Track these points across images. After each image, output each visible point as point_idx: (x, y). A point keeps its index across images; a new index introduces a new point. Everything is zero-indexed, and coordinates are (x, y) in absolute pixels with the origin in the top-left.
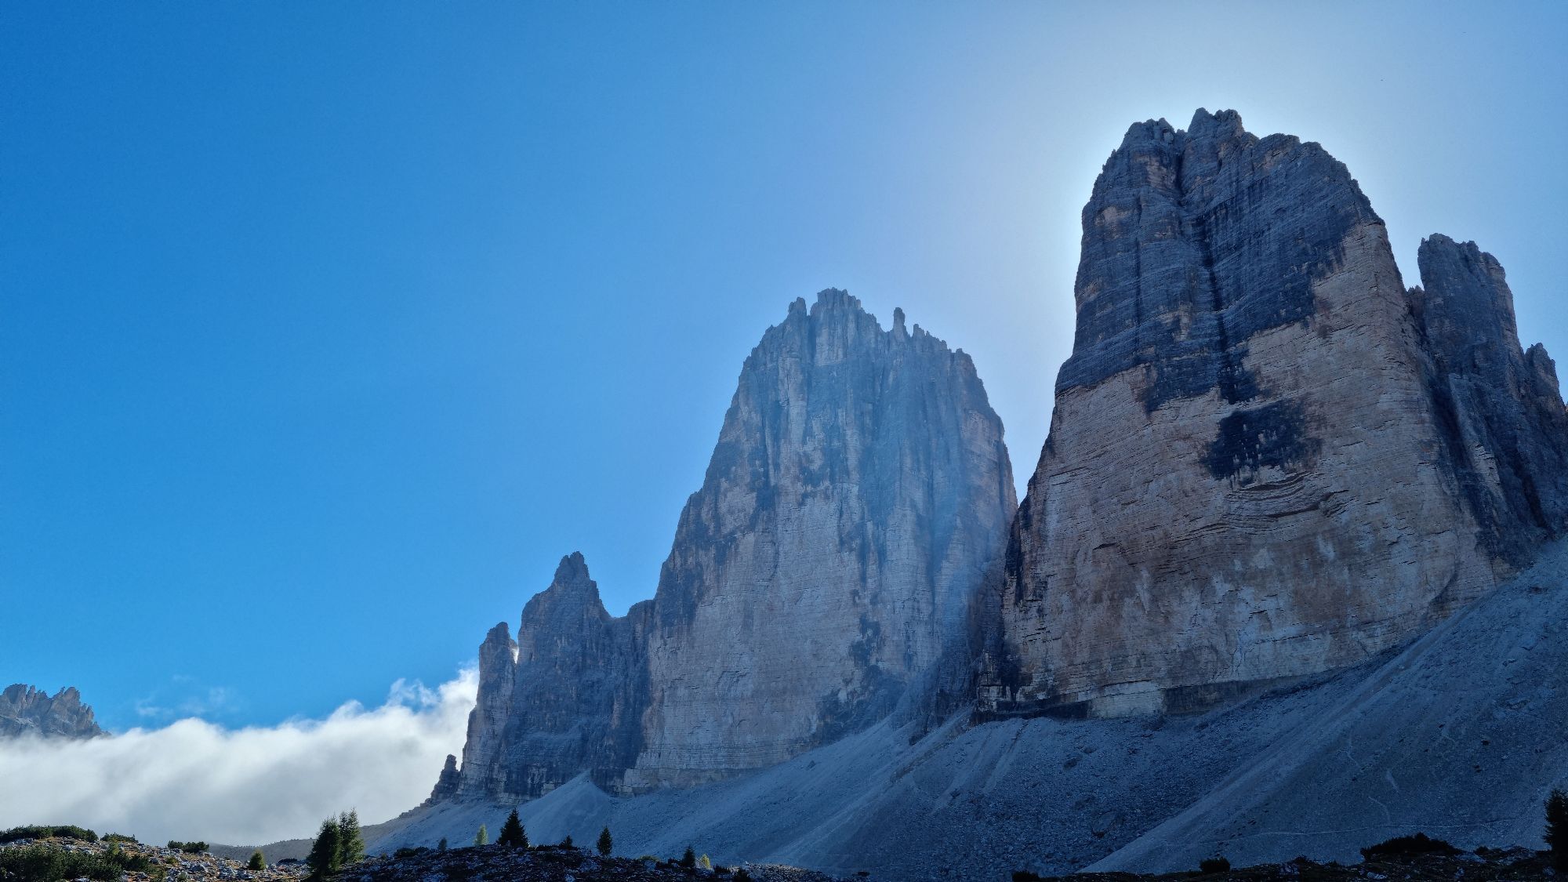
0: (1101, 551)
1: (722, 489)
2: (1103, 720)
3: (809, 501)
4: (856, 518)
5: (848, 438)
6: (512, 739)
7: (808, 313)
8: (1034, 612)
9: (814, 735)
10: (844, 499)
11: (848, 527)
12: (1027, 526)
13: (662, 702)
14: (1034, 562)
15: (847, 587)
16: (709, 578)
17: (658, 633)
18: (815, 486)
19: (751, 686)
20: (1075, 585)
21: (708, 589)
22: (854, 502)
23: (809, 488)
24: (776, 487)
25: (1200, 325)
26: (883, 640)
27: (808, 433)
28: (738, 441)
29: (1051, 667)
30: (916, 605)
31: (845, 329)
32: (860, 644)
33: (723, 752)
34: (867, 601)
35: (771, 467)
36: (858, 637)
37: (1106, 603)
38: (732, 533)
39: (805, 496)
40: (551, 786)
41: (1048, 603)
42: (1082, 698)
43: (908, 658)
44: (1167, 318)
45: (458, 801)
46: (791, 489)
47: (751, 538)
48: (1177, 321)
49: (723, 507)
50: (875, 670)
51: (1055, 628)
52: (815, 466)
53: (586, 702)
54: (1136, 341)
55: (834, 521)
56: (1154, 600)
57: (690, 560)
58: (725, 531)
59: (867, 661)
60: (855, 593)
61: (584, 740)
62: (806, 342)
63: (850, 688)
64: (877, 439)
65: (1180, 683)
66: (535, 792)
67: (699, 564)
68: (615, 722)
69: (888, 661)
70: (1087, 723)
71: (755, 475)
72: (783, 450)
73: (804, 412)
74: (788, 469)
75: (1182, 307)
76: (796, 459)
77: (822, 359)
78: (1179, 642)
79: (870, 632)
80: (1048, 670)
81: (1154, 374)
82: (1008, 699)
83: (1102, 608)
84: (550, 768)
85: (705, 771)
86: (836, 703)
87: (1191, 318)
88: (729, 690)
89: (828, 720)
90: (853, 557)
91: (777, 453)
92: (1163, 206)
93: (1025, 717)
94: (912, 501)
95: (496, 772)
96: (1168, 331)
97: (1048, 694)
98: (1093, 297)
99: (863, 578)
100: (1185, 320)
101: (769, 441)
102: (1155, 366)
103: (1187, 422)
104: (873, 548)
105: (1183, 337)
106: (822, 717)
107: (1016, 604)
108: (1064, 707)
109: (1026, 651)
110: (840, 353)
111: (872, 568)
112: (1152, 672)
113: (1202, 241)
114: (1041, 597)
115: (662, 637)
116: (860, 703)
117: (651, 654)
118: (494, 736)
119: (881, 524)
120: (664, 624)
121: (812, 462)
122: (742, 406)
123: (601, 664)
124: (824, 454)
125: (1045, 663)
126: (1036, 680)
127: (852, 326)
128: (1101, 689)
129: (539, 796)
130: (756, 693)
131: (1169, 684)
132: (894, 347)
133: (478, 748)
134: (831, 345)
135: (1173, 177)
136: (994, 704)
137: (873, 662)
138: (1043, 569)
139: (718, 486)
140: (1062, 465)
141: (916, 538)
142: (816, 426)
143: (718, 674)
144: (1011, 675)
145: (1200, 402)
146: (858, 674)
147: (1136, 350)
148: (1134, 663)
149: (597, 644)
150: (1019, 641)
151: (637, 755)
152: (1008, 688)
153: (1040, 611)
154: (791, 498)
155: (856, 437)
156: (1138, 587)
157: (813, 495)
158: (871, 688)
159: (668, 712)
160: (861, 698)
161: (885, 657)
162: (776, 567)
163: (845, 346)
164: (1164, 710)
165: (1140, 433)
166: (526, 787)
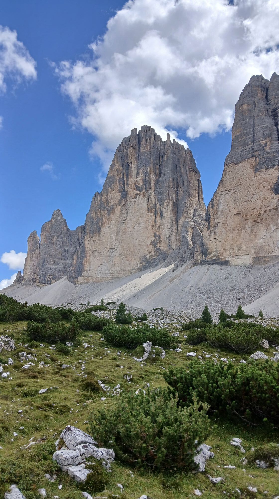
0: (235, 216)
1: (109, 191)
2: (234, 266)
3: (138, 196)
4: (153, 202)
5: (151, 176)
6: (40, 267)
7: (138, 134)
8: (213, 233)
9: (139, 268)
10: (149, 196)
11: (151, 205)
12: (213, 207)
13: (90, 257)
14: (215, 218)
15: (150, 224)
16: (105, 220)
17: (88, 236)
18: (141, 191)
19: (118, 253)
20: (227, 226)
21: (105, 223)
22: (152, 197)
23: (138, 192)
24: (127, 191)
25: (273, 145)
26: (161, 240)
27: (138, 174)
28: (114, 176)
29: (218, 250)
30: (172, 230)
31: (150, 139)
32: (154, 241)
33: (109, 272)
34: (156, 228)
35: (125, 184)
36: (153, 239)
37: (236, 231)
38: (112, 206)
39: (137, 195)
40: (54, 281)
41: (218, 231)
42: (227, 259)
43: (169, 246)
44: (263, 142)
45: (23, 285)
46: (132, 192)
47: (119, 207)
48: (266, 143)
49: (109, 197)
50: (158, 249)
51: (219, 238)
52: (140, 185)
53: (64, 256)
54: (253, 149)
55: (146, 203)
56: (252, 230)
57: (99, 213)
58: (110, 205)
59: (156, 247)
60: (152, 226)
61: (64, 268)
62: (137, 143)
63: (150, 254)
64: (161, 177)
65: (258, 255)
66: (49, 283)
67: (102, 215)
68: (75, 263)
69: (163, 247)
70: (229, 267)
71: (120, 187)
72: (130, 179)
73: (137, 167)
74: (131, 186)
75: (268, 139)
76: (134, 182)
77: (142, 149)
78: (259, 243)
79: (157, 238)
80: (216, 251)
81: (258, 160)
82: (204, 259)
83: (235, 233)
84: (54, 276)
85: (104, 278)
86: (146, 259)
87: (270, 143)
88: (111, 254)
89: (143, 264)
90: (152, 214)
91: (128, 180)
92: (263, 104)
93: (209, 264)
94: (172, 197)
95: (35, 277)
96: (263, 146)
97: (216, 258)
98: (238, 134)
99: (155, 221)
100: (268, 143)
101: (125, 176)
102: (258, 158)
103: (267, 176)
104: (159, 212)
105: (268, 149)
106: (141, 263)
107: (207, 231)
108: (221, 262)
109: (210, 245)
110: (149, 147)
111: (158, 218)
112: (249, 252)
113: (274, 117)
114: (216, 229)
115: (90, 237)
116: (154, 259)
117: (86, 242)
118: (34, 265)
119: (161, 205)
120: (90, 234)
121: (139, 183)
122: (115, 164)
123: (68, 245)
124: (143, 181)
125: (216, 248)
126: (213, 254)
127: (153, 139)
128: (233, 257)
129: (50, 284)
130: (120, 255)
131: (255, 256)
132: (167, 147)
133: (28, 270)
134: (146, 145)
135: (265, 95)
136: (199, 260)
137: (158, 247)
138: (217, 220)
139: (108, 190)
140: (225, 188)
141: (173, 209)
142: (141, 172)
143: (108, 249)
144: (205, 252)
145: (272, 170)
146: (153, 250)
147: (252, 152)
148: (244, 250)
149: (67, 238)
150: (208, 242)
151: (82, 272)
152: (204, 256)
153: (215, 233)
154: (132, 195)
155: (154, 176)
156: (247, 227)
157: (140, 194)
158: (157, 254)
159: (92, 260)
160: (154, 257)
161: (162, 246)
162: (127, 217)
163: (150, 145)
164: (253, 263)
165: (252, 179)
166: (46, 281)
